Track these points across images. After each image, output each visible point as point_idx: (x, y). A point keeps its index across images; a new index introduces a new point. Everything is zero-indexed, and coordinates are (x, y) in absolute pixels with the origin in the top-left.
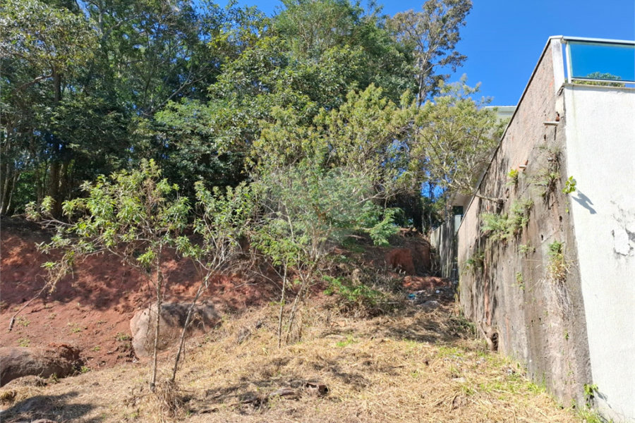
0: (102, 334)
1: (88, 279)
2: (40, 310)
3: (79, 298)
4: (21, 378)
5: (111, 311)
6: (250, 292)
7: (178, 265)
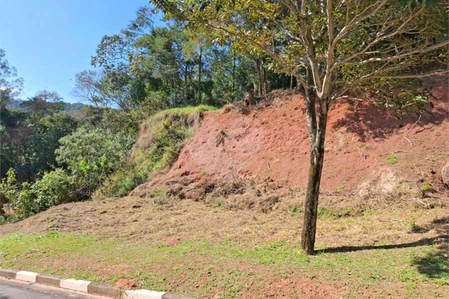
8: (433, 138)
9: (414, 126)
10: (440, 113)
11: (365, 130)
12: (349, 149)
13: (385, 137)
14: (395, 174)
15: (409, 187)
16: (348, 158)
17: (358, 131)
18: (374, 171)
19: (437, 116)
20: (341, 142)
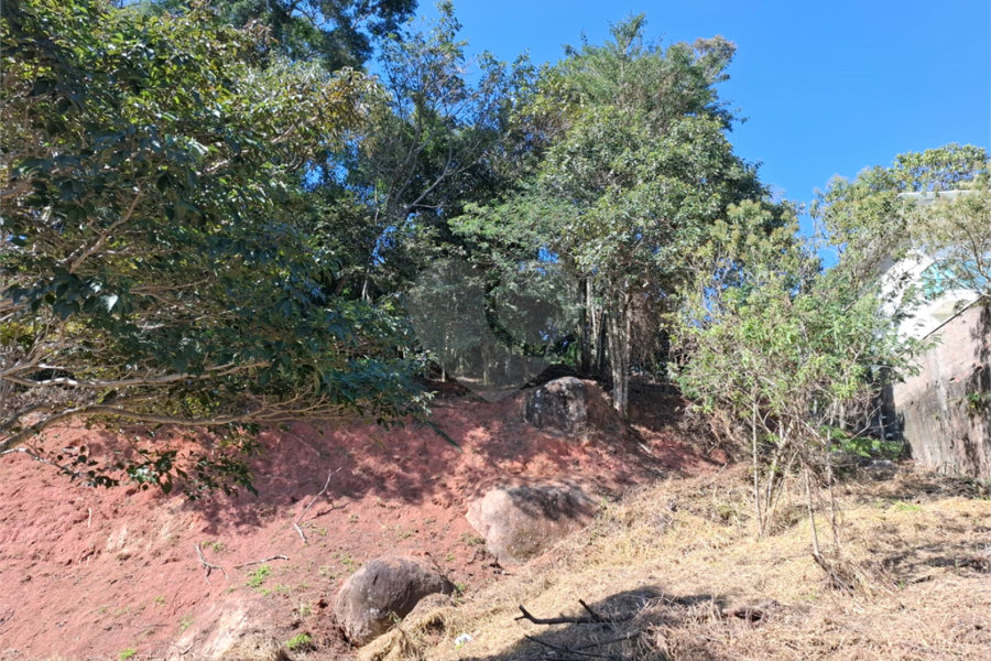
0: (442, 538)
1: (371, 461)
2: (329, 511)
3: (371, 491)
4: (428, 597)
5: (428, 505)
6: (615, 465)
7: (491, 434)
8: (344, 529)
9: (317, 501)
10: (365, 477)
11: (221, 505)
12: (178, 550)
13: (259, 524)
14: (247, 613)
15: (255, 645)
16: (169, 575)
17: (208, 507)
18: (214, 606)
19: (359, 483)
20: (165, 535)
